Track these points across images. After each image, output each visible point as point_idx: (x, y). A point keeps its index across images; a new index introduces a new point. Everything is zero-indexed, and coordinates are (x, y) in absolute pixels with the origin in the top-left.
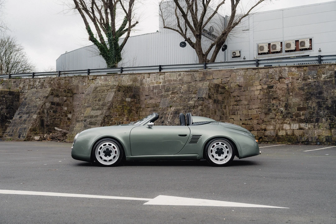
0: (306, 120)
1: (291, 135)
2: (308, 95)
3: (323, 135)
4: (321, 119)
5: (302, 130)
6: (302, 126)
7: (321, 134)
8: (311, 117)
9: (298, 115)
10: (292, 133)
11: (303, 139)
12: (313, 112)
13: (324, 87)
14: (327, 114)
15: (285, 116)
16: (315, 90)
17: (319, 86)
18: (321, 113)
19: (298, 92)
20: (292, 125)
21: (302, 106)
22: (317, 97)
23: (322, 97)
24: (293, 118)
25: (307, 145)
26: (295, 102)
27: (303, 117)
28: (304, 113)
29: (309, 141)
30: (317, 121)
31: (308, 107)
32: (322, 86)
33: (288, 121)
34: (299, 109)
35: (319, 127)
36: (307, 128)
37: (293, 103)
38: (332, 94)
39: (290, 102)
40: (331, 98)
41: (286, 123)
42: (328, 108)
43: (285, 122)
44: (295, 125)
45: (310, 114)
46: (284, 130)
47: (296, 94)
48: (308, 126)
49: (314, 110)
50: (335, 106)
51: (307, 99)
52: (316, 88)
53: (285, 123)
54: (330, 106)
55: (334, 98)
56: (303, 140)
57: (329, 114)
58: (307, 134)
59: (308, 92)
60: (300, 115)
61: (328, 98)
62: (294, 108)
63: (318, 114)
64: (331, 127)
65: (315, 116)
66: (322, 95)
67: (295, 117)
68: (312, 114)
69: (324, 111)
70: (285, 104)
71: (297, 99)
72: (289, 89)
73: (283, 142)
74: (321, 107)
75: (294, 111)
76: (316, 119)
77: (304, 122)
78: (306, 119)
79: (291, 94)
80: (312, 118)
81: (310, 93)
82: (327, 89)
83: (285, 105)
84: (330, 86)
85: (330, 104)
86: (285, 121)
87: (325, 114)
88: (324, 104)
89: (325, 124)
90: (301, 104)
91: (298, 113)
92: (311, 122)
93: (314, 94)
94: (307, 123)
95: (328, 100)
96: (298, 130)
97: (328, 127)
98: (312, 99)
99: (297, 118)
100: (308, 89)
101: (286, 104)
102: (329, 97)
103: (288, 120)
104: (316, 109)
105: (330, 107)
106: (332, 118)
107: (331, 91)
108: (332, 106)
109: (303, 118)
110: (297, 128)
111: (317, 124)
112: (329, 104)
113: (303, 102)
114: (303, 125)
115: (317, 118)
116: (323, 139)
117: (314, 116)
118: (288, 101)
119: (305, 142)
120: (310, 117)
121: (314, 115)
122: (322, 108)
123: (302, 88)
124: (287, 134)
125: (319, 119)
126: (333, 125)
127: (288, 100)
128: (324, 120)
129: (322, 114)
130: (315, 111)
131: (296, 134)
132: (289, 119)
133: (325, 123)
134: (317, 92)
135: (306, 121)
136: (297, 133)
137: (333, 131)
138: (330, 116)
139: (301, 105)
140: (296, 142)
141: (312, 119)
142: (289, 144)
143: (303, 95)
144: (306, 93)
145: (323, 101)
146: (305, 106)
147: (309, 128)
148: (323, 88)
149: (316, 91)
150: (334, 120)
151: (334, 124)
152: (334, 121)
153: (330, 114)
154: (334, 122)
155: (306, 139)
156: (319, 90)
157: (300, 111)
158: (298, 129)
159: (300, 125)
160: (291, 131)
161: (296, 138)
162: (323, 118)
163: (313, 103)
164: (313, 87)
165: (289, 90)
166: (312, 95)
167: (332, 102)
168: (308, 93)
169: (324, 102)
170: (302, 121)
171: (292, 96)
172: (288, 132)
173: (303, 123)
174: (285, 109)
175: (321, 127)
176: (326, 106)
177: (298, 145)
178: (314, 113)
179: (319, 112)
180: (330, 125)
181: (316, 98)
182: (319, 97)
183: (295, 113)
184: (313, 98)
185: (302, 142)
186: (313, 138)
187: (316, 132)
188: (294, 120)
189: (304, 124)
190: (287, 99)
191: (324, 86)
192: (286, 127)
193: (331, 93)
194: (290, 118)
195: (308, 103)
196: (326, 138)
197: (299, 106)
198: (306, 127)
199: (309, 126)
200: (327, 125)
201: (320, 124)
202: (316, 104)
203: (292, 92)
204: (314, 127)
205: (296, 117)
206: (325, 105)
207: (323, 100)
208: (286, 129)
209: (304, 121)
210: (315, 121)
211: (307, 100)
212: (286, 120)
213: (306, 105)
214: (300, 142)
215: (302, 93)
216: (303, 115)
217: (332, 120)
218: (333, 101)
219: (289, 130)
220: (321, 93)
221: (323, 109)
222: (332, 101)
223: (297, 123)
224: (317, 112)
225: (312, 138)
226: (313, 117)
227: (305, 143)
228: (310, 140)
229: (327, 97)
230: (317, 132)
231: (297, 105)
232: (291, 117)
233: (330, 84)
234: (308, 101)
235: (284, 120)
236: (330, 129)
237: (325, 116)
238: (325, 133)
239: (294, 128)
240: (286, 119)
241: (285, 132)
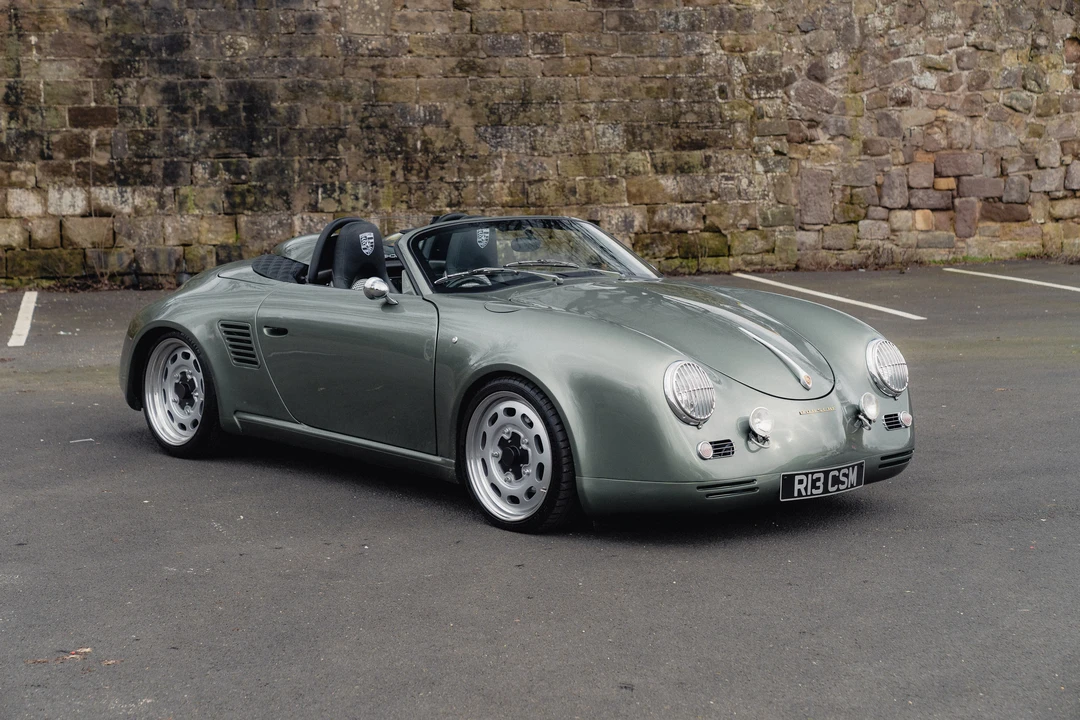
0: (118, 169)
1: (50, 243)
2: (116, 51)
3: (203, 239)
4: (187, 167)
5: (105, 220)
6: (103, 202)
7: (196, 235)
8: (143, 156)
9: (79, 148)
10: (56, 235)
11: (113, 259)
12: (146, 133)
13: (192, 16)
14: (210, 146)
15: (12, 150)
16: (148, 31)
17: (165, 9)
18: (186, 138)
19: (68, 30)
20: (53, 195)
21: (93, 104)
22: (161, 62)
23: (185, 63)
24: (50, 158)
25: (135, 287)
26: (57, 82)
27: (101, 158)
28: (107, 136)
29: (140, 269)
30: (172, 175)
31: (123, 106)
32: (181, 12)
33: (28, 172)
34: (81, 118)
35: (182, 204)
36: (127, 209)
37: (46, 84)
38: (229, 53)
39: (28, 78)
40: (227, 70)
41: (22, 185)
42: (213, 117)
43: (14, 179)
44: (67, 194)
45: (137, 142)
46: (13, 221)
47: (59, 43)
48: (131, 200)
49: (152, 125)
50: (244, 107)
51: (115, 71)
52: (154, 21)
53: (13, 185)
54: (222, 108)
55: (235, 72)
56: (116, 269)
57: (223, 143)
58: (130, 236)
59: (116, 36)
60: (88, 146)
61: (211, 73)
62: (53, 112)
63: (171, 143)
64: (233, 205)
65: (160, 153)
66: (184, 56)
67: (61, 156)
68: (147, 143)
69: (200, 132)
70: (5, 90)
71: (67, 68)
72: (20, 13)
73: (16, 282)
74: (184, 111)
75: (57, 123)
76: (165, 169)
77: (111, 180)
78: (120, 164)
79: (33, 39)
80: (149, 163)
81: (127, 42)
82: (205, 27)
83: (7, 96)
84: (216, 14)
85: (222, 98)
86: (14, 174)
87: (203, 143)
88: (196, 96)
89: (207, 190)
90: (85, 94)
91: (78, 138)
92: (146, 182)
93: (146, 48)
94: (123, 183)
95: (209, 77)
96: (87, 221)
97: (222, 202)
98: (138, 71)
99: (73, 162)
100: (118, 19)
101: (9, 87)
102: (214, 65)
103: (28, 169)
104: (163, 118)
105: (225, 115)
106: (238, 165)
107: (223, 38)
108: (232, 109)
109: (103, 162)
110: (79, 211)
111: (169, 189)
112: (219, 97)
113: (97, 85)
114: (106, 195)
115: (172, 162)
116: (203, 258)
117: (157, 153)
118: (18, 76)
119: (121, 274)
120: (137, 156)
121: (155, 149)
122: (188, 118)
123: (87, 12)
124: (30, 240)
125: (177, 165)
126: (242, 195)
127: (18, 68)
128: (200, 171)
129: (192, 145)
130: (159, 131)
131: (78, 239)
132: (37, 167)
133: (206, 186)
134: (159, 38)
135: (124, 176)
136: (84, 234)
137: (247, 222)
138: (226, 156)
139: (86, 99)
140: (82, 277)
141: (146, 169)
142: (49, 288)
143: (94, 48)
144: (107, 39)
145: (189, 84)
146: (107, 105)
147: (137, 211)
148: (187, 23)
149: (155, 36)
150: (245, 173)
151: (249, 191)
152: (243, 177)
153: (227, 147)
154: (244, 182)
155: (127, 260)
156: (169, 31)
157: (86, 127)
158: (83, 216)
159: (89, 193)
160: (53, 223)
161: (79, 259)
162: (195, 160)
163: (147, 89)
164: (140, 12)
165: (23, 17)
166: (137, 50)
167: (231, 88)
168: (119, 43)
169: (195, 87)
170: (102, 174)
171: (39, 49)
172: (35, 228)
173: (103, 183)
174: (6, 115)
175: (190, 204)
176: (204, 107)
177: (96, 289)
178: (154, 137)
179: (177, 136)
180: (229, 194)
181: (156, 65)
182: (167, 62)
183: (64, 138)
184: (145, 69)
185: (112, 276)
186: (162, 257)
187: (172, 229)
188: (58, 172)
189: (111, 192)
190: (13, 65)
191: (189, 11)
192: (23, 202)
193: (221, 48)
194: (40, 162)
195: (120, 89)
196: (217, 255)
197: (81, 101)
198: (123, 202)
199: (138, 201)
200: (213, 194)
201: (184, 190)
202: (160, 97)
203: (39, 29)
204: (162, 206)
205: (70, 156)
206: (201, 103)
207: (188, 76)
208: (25, 215)
209: (111, 174)
210: (160, 174)
211: (116, 75)
212: (16, 169)
213: (111, 100)
214: (102, 275)
215: (91, 38)
216: (101, 144)
217: (238, 172)
218: (234, 84)
219: (39, 217)
220: (177, 44)
221: (194, 119)
222: (227, 85)
223: (77, 185)
224: (167, 134)
225: (154, 255)
226: (149, 157)
227: (123, 282)
228: (146, 267)
229: (207, 68)
230: (175, 230)
231: (69, 97)
232: (42, 156)
233: (218, 5)
234: (119, 82)
235: (9, 170)
236: (232, 212)
237: (206, 153)
238: (209, 231)
239: (67, 211)
240: (20, 165)
241: (17, 228)
